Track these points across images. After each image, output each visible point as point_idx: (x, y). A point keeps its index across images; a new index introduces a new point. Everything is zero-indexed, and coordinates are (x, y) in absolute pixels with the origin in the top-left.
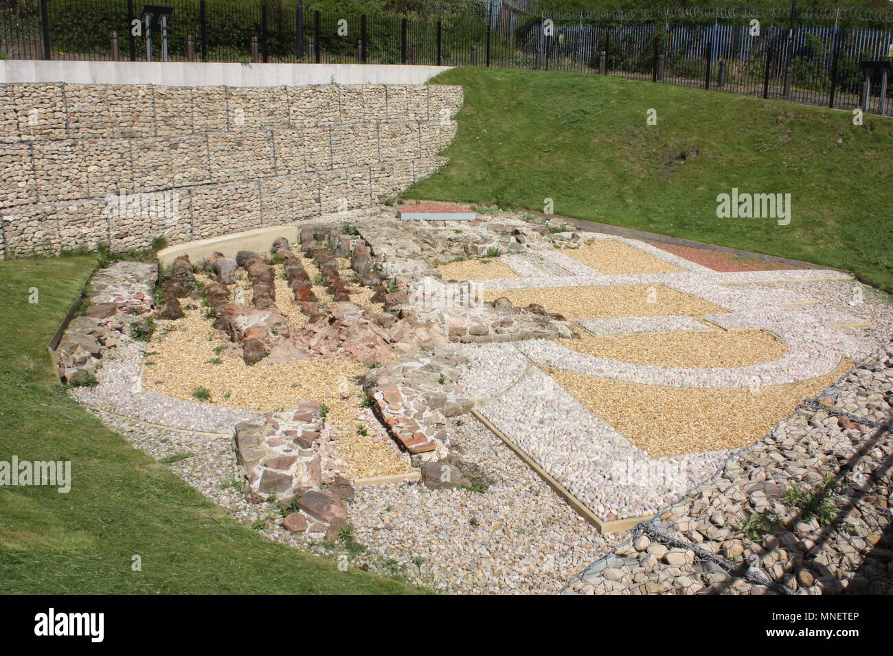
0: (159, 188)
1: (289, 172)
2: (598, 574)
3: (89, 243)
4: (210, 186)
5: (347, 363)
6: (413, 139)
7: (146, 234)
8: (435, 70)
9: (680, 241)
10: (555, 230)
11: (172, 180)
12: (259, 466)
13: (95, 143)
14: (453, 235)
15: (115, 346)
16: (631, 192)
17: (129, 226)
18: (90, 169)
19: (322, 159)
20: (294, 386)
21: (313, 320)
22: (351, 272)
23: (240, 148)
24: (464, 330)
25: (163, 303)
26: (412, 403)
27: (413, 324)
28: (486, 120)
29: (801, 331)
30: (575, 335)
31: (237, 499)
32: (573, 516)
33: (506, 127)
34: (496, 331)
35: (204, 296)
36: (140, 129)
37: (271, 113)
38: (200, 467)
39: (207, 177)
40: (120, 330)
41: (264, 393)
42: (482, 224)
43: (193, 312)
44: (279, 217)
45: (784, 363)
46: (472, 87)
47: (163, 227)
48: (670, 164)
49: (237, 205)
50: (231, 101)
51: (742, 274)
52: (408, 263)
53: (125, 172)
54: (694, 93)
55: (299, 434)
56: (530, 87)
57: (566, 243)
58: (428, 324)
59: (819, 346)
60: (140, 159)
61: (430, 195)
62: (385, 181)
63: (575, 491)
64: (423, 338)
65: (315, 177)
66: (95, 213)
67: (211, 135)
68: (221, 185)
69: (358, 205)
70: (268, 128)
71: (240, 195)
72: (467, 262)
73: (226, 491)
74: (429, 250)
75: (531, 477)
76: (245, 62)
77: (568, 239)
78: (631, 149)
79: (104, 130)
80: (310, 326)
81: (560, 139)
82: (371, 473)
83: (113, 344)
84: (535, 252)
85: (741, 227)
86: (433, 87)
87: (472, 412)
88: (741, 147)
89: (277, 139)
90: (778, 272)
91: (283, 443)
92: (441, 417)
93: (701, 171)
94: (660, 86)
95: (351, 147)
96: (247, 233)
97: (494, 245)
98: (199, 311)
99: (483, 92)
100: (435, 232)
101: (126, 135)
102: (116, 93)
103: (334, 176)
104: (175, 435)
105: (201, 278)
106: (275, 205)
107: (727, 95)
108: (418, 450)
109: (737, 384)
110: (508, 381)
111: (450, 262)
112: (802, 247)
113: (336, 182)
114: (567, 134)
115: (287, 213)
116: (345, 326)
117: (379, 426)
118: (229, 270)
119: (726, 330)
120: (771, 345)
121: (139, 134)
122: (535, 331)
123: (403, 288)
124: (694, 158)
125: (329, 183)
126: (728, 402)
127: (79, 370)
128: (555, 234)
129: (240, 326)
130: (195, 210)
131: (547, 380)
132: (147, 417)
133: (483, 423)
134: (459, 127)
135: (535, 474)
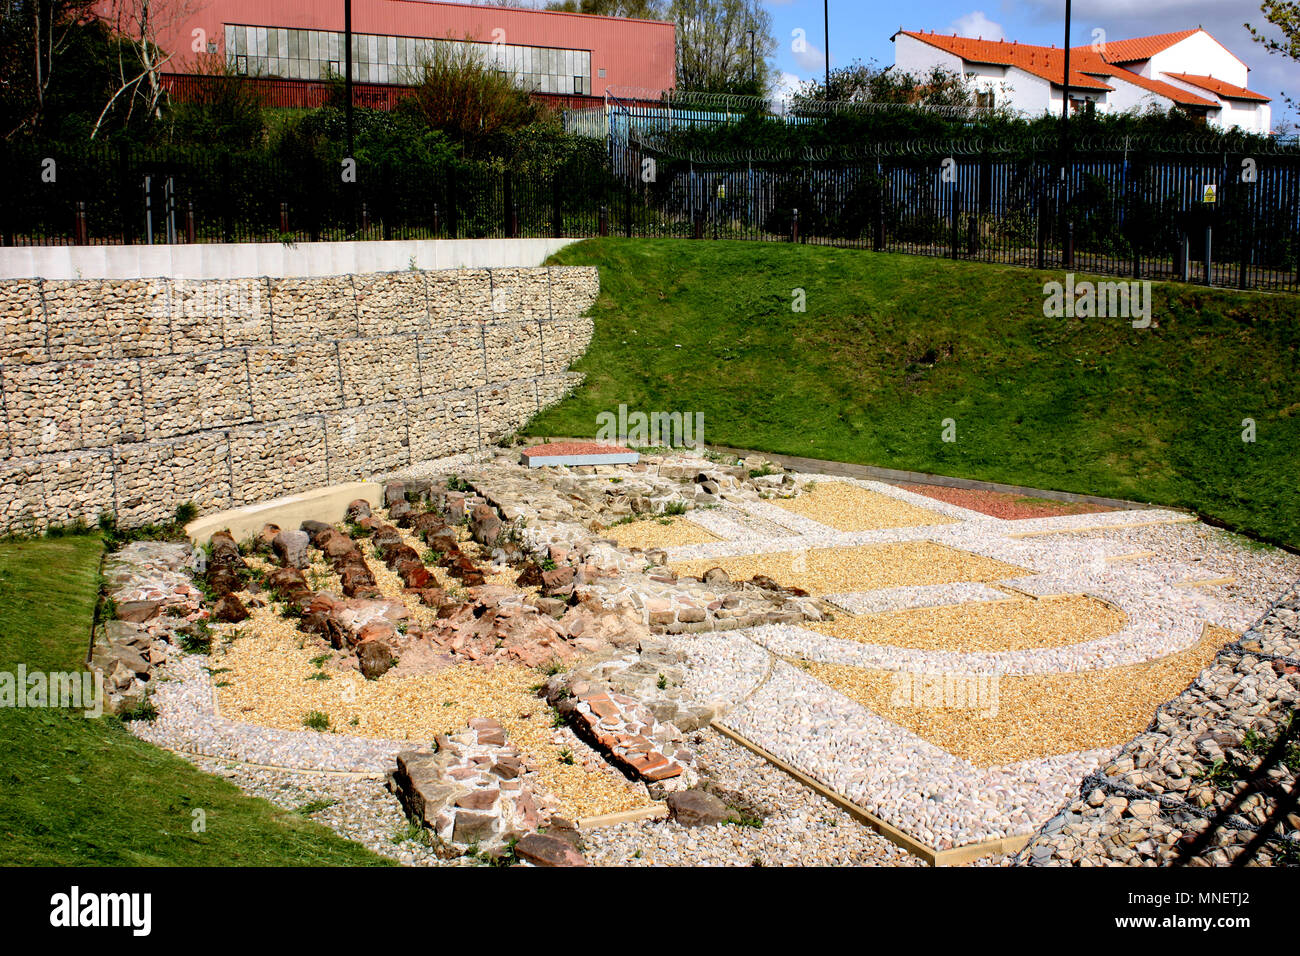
0: (180, 431)
1: (362, 403)
3: (87, 515)
4: (253, 426)
5: (512, 668)
6: (532, 347)
7: (167, 500)
8: (555, 245)
9: (941, 479)
10: (754, 474)
11: (199, 418)
12: (446, 806)
13: (90, 366)
14: (612, 487)
15: (164, 662)
16: (859, 412)
17: (143, 489)
18: (83, 405)
19: (407, 382)
20: (447, 704)
21: (444, 612)
22: (475, 545)
23: (292, 369)
24: (671, 615)
25: (215, 599)
26: (633, 713)
27: (596, 611)
28: (635, 316)
29: (1140, 593)
30: (827, 616)
31: (423, 855)
32: (890, 848)
33: (665, 324)
34: (716, 615)
35: (269, 586)
36: (150, 344)
37: (333, 316)
38: (353, 816)
39: (248, 413)
40: (166, 638)
41: (408, 716)
42: (650, 468)
43: (260, 611)
44: (352, 469)
45: (1128, 636)
46: (609, 267)
47: (191, 489)
48: (912, 369)
49: (294, 454)
50: (275, 300)
51: (1039, 521)
52: (558, 528)
53: (133, 408)
54: (937, 264)
55: (495, 762)
56: (695, 264)
57: (776, 490)
58: (620, 610)
59: (1169, 613)
60: (154, 388)
61: (563, 429)
62: (497, 411)
63: (887, 816)
64: (614, 630)
65: (400, 409)
66: (96, 470)
67: (252, 351)
68: (268, 424)
69: (461, 447)
70: (328, 337)
71: (297, 438)
72: (638, 524)
73: (403, 845)
74: (582, 508)
75: (818, 803)
76: (287, 241)
77: (778, 485)
78: (853, 350)
79: (100, 348)
80: (441, 623)
81: (746, 339)
82: (598, 811)
83: (162, 659)
84: (733, 505)
85: (1026, 455)
86: (556, 270)
87: (712, 725)
88: (1014, 341)
89: (344, 354)
90: (1089, 517)
91: (475, 774)
92: (677, 731)
93: (960, 378)
94: (886, 258)
95: (447, 362)
96: (308, 495)
97: (674, 496)
98: (268, 608)
99: (626, 275)
100: (583, 483)
101: (130, 354)
102: (115, 292)
103: (427, 405)
104: (298, 778)
105: (255, 562)
106: (346, 452)
107: (986, 266)
108: (658, 776)
109: (1069, 668)
110: (750, 682)
111: (615, 524)
112: (1118, 479)
113: (429, 415)
114: (757, 332)
115: (363, 463)
116: (504, 617)
117: (588, 749)
118: (298, 549)
119: (1035, 599)
120: (1104, 616)
121: (148, 352)
122: (769, 614)
123: (562, 563)
124: (947, 358)
125: (420, 416)
126: (1063, 693)
127: (126, 697)
128: (756, 479)
129: (347, 624)
130: (236, 462)
131: (805, 678)
132: (249, 757)
133: (732, 738)
134: (596, 327)
135: (824, 799)
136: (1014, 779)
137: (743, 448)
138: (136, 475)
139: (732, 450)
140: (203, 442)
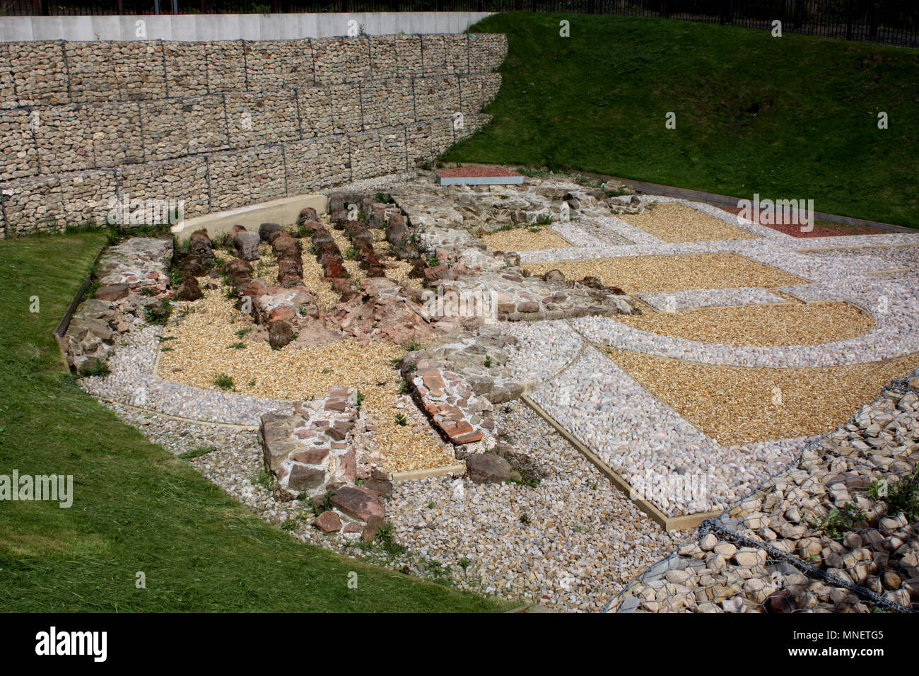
0: (171, 155)
1: (316, 134)
2: (660, 576)
3: (97, 218)
4: (228, 152)
5: (383, 345)
6: (452, 94)
8: (476, 17)
10: (612, 194)
11: (186, 146)
12: (288, 460)
13: (100, 107)
14: (498, 201)
15: (128, 331)
16: (696, 149)
17: (140, 198)
18: (95, 136)
19: (351, 119)
20: (325, 372)
21: (345, 298)
22: (386, 244)
23: (261, 109)
24: (512, 307)
25: (180, 283)
26: (455, 388)
28: (534, 72)
30: (636, 311)
31: (265, 497)
32: (634, 511)
33: (556, 79)
34: (548, 308)
35: (225, 274)
36: (150, 90)
37: (294, 70)
38: (223, 462)
39: (225, 142)
40: (133, 313)
41: (293, 380)
42: (530, 188)
43: (213, 292)
44: (305, 185)
45: (870, 339)
46: (517, 34)
47: (178, 199)
48: (740, 117)
49: (259, 173)
50: (249, 57)
51: (823, 239)
52: (449, 233)
53: (134, 138)
55: (331, 425)
56: (582, 33)
57: (625, 208)
59: (910, 320)
60: (150, 124)
61: (473, 157)
62: (422, 142)
65: (344, 140)
66: (103, 184)
67: (228, 96)
68: (240, 150)
69: (392, 169)
70: (291, 86)
71: (261, 162)
72: (515, 231)
74: (472, 218)
75: (587, 469)
77: (627, 204)
78: (695, 100)
79: (110, 93)
80: (342, 306)
81: (616, 91)
82: (411, 467)
83: (126, 329)
84: (590, 219)
85: (821, 187)
86: (474, 36)
87: (522, 398)
88: (821, 97)
89: (301, 98)
90: (863, 237)
91: (314, 435)
92: (488, 403)
93: (776, 125)
94: (728, 29)
95: (384, 105)
96: (271, 203)
97: (544, 211)
98: (219, 290)
99: (529, 40)
100: (479, 198)
101: (135, 97)
102: (122, 50)
103: (365, 137)
104: (196, 428)
105: (220, 254)
106: (301, 172)
107: (805, 37)
108: (462, 440)
109: (817, 363)
110: (561, 363)
111: (496, 231)
112: (893, 207)
113: (367, 145)
114: (625, 85)
115: (315, 180)
116: (381, 305)
117: (420, 414)
118: (251, 245)
119: (804, 303)
120: (856, 320)
121: (148, 96)
122: (591, 307)
123: (444, 262)
124: (768, 109)
125: (360, 146)
126: (807, 384)
127: (90, 358)
128: (613, 198)
129: (264, 306)
130: (213, 179)
131: (604, 361)
132: (165, 409)
133: (534, 409)
134: (504, 80)
135: (592, 466)
136: (748, 457)
137: (606, 174)
138: (134, 188)
139: (597, 176)
140: (189, 165)
